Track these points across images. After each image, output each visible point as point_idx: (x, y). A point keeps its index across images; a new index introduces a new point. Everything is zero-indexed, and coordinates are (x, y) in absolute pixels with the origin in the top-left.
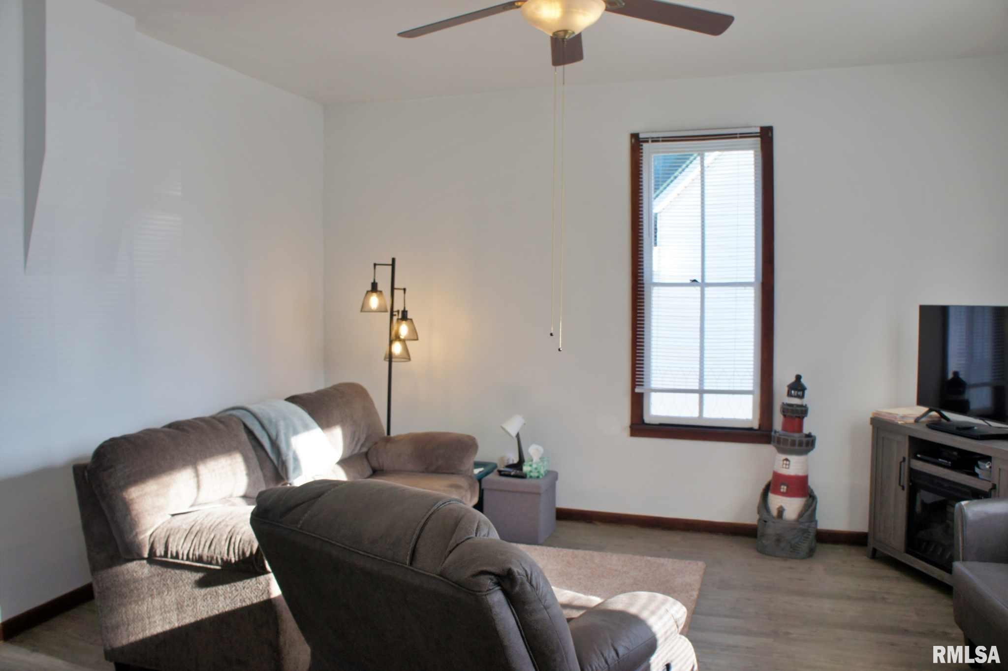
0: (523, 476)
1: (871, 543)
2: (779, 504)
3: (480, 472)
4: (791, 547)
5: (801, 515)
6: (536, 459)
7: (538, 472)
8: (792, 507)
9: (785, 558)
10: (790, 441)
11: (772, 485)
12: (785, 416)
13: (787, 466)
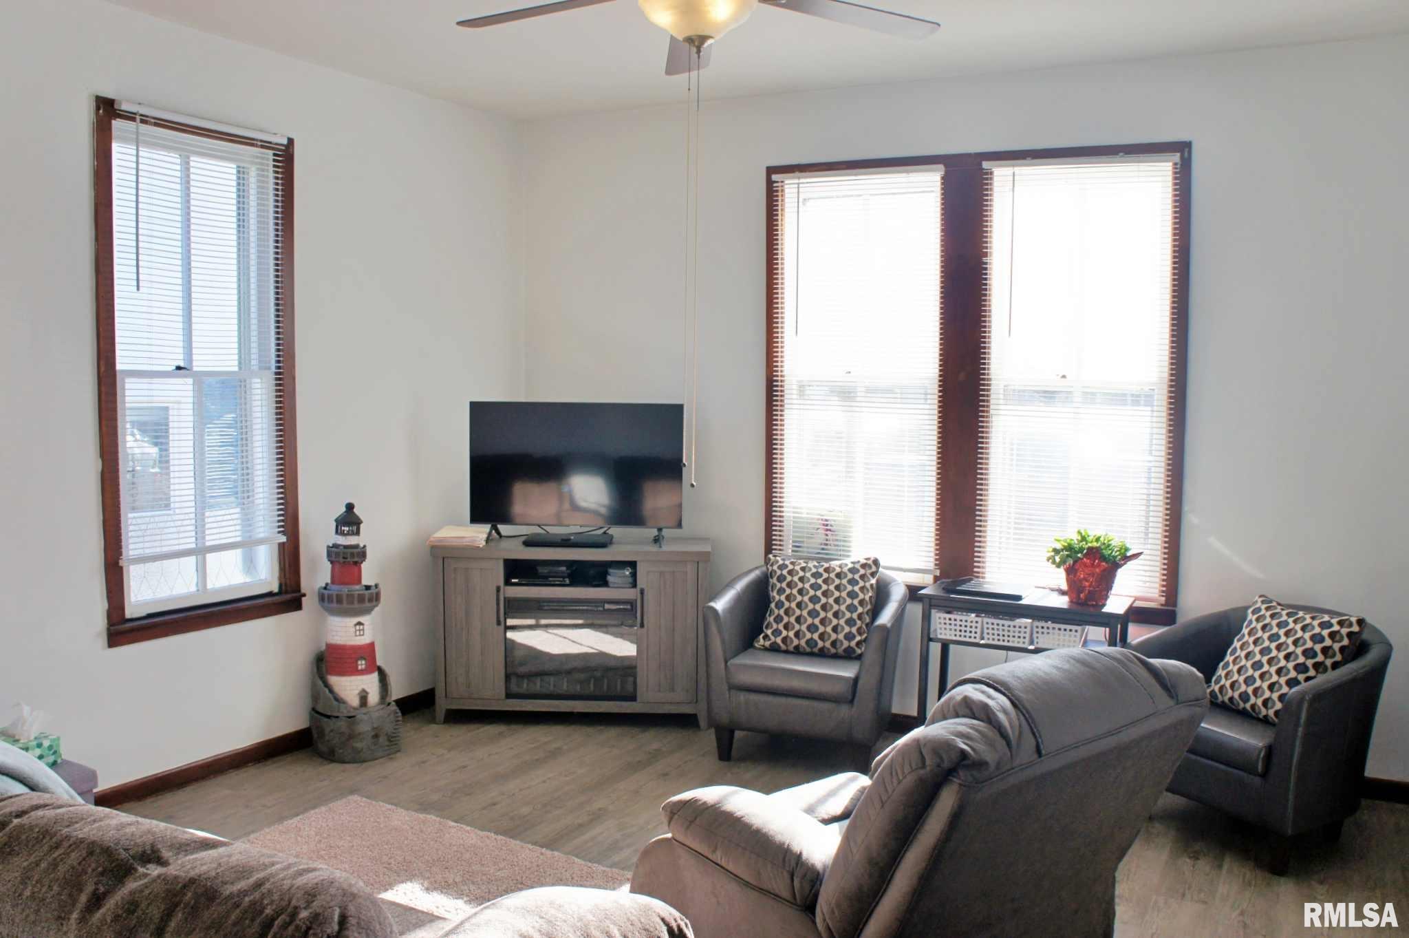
1: (442, 705)
2: (360, 688)
8: (373, 686)
13: (362, 633)
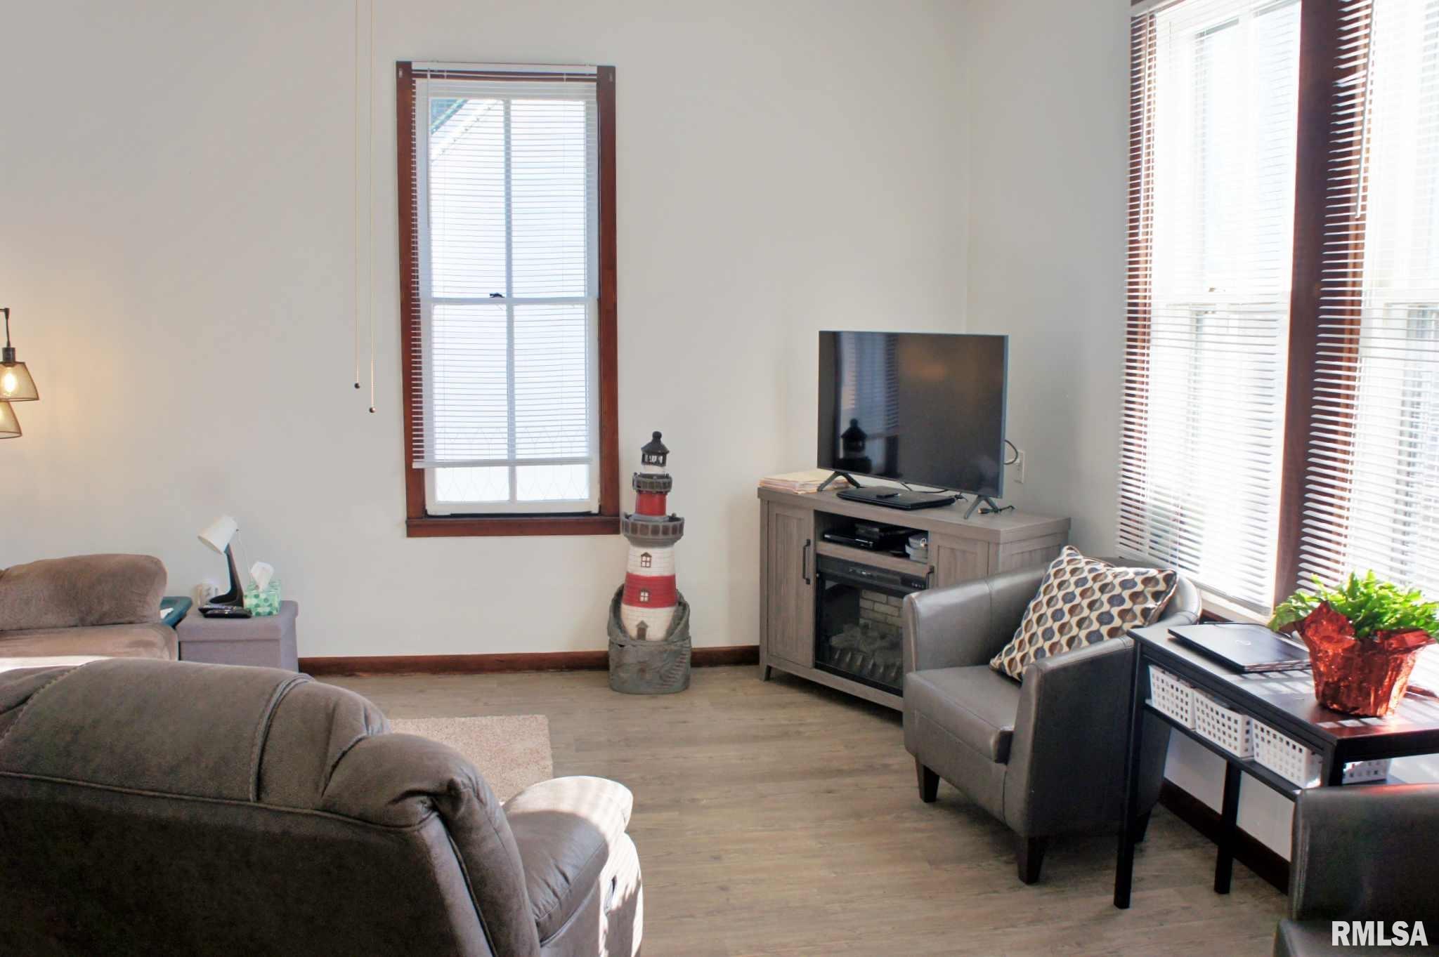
0: (246, 615)
1: (765, 660)
2: (640, 619)
3: (169, 614)
4: (661, 677)
5: (670, 632)
6: (263, 585)
7: (270, 605)
8: (657, 621)
9: (653, 695)
10: (650, 527)
11: (625, 592)
12: (640, 492)
13: (648, 564)
